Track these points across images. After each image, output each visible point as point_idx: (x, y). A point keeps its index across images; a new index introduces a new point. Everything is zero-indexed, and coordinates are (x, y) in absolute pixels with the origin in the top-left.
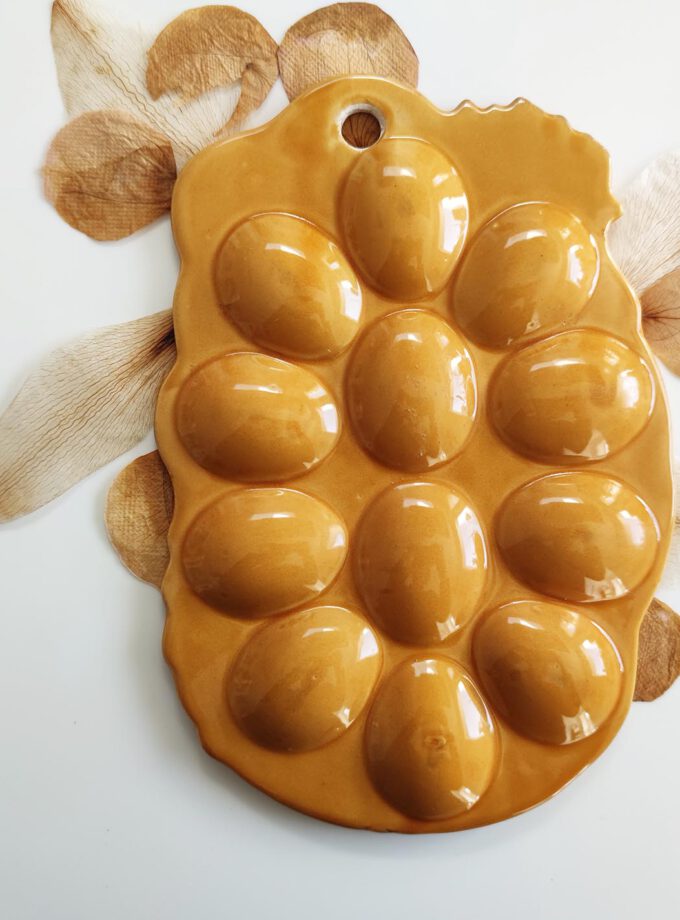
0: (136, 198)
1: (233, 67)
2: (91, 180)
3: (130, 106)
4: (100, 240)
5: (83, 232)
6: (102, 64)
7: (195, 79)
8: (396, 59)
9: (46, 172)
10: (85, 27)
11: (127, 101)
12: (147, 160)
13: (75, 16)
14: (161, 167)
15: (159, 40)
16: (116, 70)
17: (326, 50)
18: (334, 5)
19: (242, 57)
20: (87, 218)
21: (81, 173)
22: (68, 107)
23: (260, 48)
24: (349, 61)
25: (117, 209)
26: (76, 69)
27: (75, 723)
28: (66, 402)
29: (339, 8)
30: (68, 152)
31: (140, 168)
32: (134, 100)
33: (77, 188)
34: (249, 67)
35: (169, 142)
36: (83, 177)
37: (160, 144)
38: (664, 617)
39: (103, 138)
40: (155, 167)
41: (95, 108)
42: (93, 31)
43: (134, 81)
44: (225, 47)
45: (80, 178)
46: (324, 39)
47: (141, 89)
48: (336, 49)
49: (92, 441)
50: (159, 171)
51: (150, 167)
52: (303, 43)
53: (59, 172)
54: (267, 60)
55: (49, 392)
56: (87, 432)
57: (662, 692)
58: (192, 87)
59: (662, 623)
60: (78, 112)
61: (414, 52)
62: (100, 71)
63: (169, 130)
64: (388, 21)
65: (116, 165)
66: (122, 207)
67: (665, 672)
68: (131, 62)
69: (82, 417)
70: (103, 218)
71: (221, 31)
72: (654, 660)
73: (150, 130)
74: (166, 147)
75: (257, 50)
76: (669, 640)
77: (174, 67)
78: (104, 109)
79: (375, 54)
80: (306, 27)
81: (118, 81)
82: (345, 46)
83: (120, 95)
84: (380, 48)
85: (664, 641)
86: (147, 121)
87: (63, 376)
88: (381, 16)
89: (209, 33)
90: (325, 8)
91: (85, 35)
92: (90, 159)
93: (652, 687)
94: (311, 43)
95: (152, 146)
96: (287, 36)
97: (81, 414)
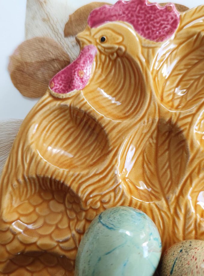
2: (29, 67)
6: (46, 17)
9: (12, 58)
11: (53, 35)
12: (57, 65)
20: (22, 84)
21: (26, 63)
22: (26, 34)
25: (36, 84)
26: (34, 18)
30: (24, 52)
31: (53, 68)
32: (57, 36)
33: (22, 69)
35: (70, 60)
36: (26, 65)
37: (65, 59)
39: (41, 50)
42: (45, 2)
43: (59, 27)
45: (25, 65)
47: (61, 32)
51: (57, 69)
53: (17, 60)
60: (30, 37)
62: (44, 20)
63: (69, 52)
65: (43, 63)
66: (39, 83)
70: (28, 85)
73: (63, 52)
74: (67, 61)
77: (79, 25)
81: (51, 26)
83: (51, 32)
91: (41, 3)
92: (32, 58)
95: (61, 59)
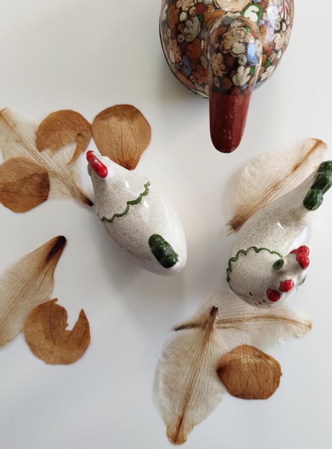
0: (31, 195)
1: (72, 135)
2: (13, 186)
3: (30, 156)
4: (16, 212)
5: (9, 208)
6: (18, 138)
7: (56, 142)
8: (142, 128)
10: (11, 124)
11: (28, 154)
12: (37, 179)
13: (7, 119)
14: (43, 182)
15: (40, 127)
16: (23, 140)
17: (112, 125)
18: (115, 106)
19: (75, 131)
20: (10, 202)
21: (9, 183)
22: (4, 157)
23: (83, 126)
24: (122, 129)
25: (24, 199)
26: (7, 141)
27: (13, 420)
28: (14, 292)
29: (117, 108)
31: (34, 182)
32: (32, 153)
33: (7, 190)
34: (79, 135)
35: (47, 172)
36: (10, 185)
37: (43, 172)
38: (271, 362)
39: (18, 169)
40: (40, 182)
41: (15, 157)
42: (14, 125)
43: (32, 145)
44: (68, 127)
45: (8, 185)
46: (111, 121)
47: (35, 149)
48: (116, 124)
49: (30, 305)
50: (42, 184)
51: (38, 182)
52: (102, 123)
54: (86, 131)
55: (7, 289)
56: (26, 301)
57: (271, 395)
58: (55, 146)
59: (270, 365)
60: (7, 158)
61: (149, 125)
62: (17, 141)
63: (46, 166)
64: (138, 112)
65: (24, 180)
66: (26, 198)
67: (272, 386)
68: (30, 137)
69: (23, 296)
70: (17, 202)
71: (66, 121)
72: (267, 381)
73: (39, 166)
74: (45, 173)
75: (82, 127)
76: (273, 372)
77: (47, 138)
78: (18, 156)
79: (133, 126)
80: (104, 115)
81: (24, 145)
82: (120, 123)
83: (26, 151)
84: (135, 123)
85: (271, 373)
86: (37, 162)
87: (11, 281)
88: (134, 110)
89: (61, 122)
90: (111, 107)
91: (11, 127)
92: (12, 178)
93: (266, 393)
94: (105, 122)
95: (40, 173)
96: (95, 119)
97: (22, 295)
